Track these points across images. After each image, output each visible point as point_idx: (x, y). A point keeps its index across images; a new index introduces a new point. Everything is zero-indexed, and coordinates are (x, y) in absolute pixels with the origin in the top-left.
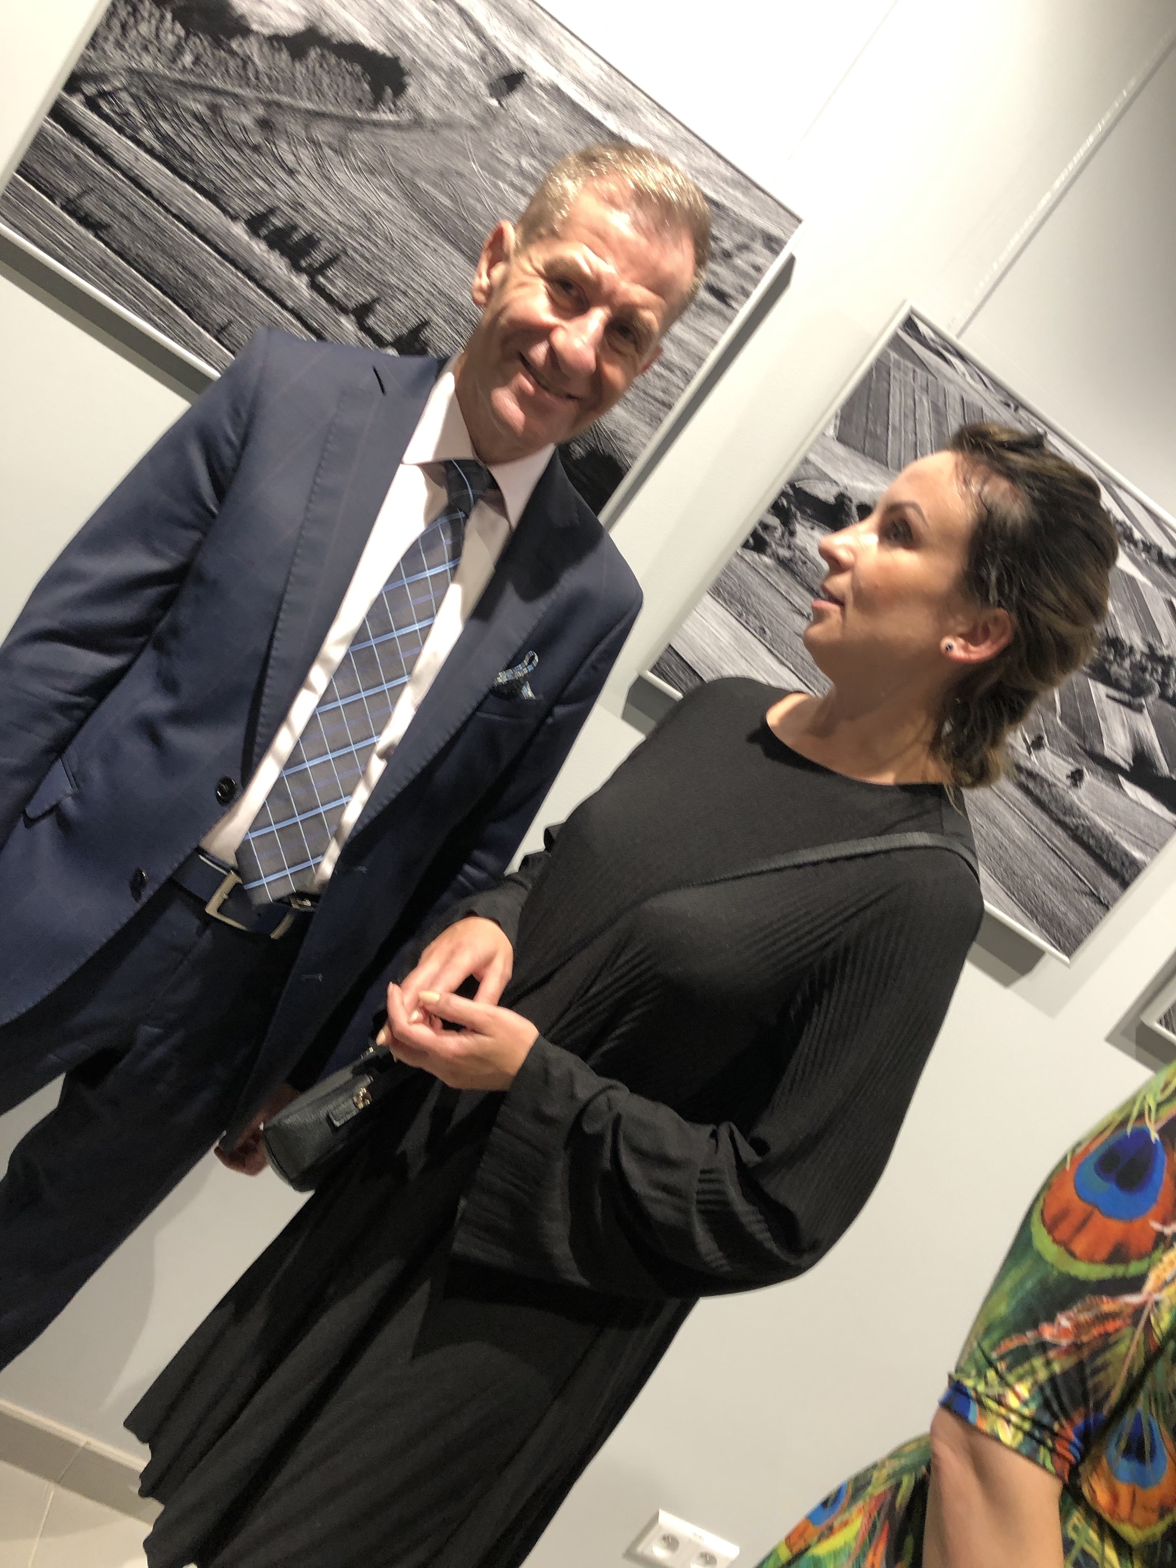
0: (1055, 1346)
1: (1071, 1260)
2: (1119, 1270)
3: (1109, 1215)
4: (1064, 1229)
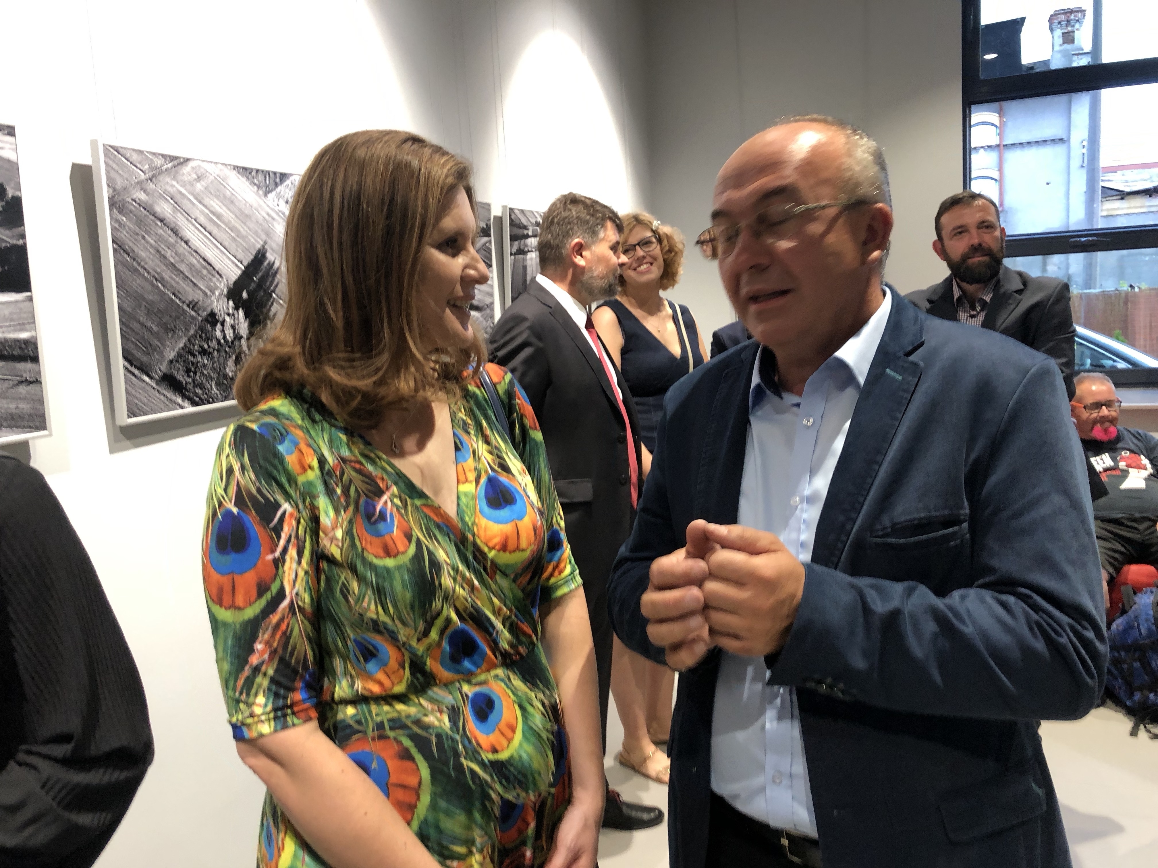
0: (262, 663)
1: (241, 612)
2: (268, 596)
3: (242, 573)
4: (227, 599)
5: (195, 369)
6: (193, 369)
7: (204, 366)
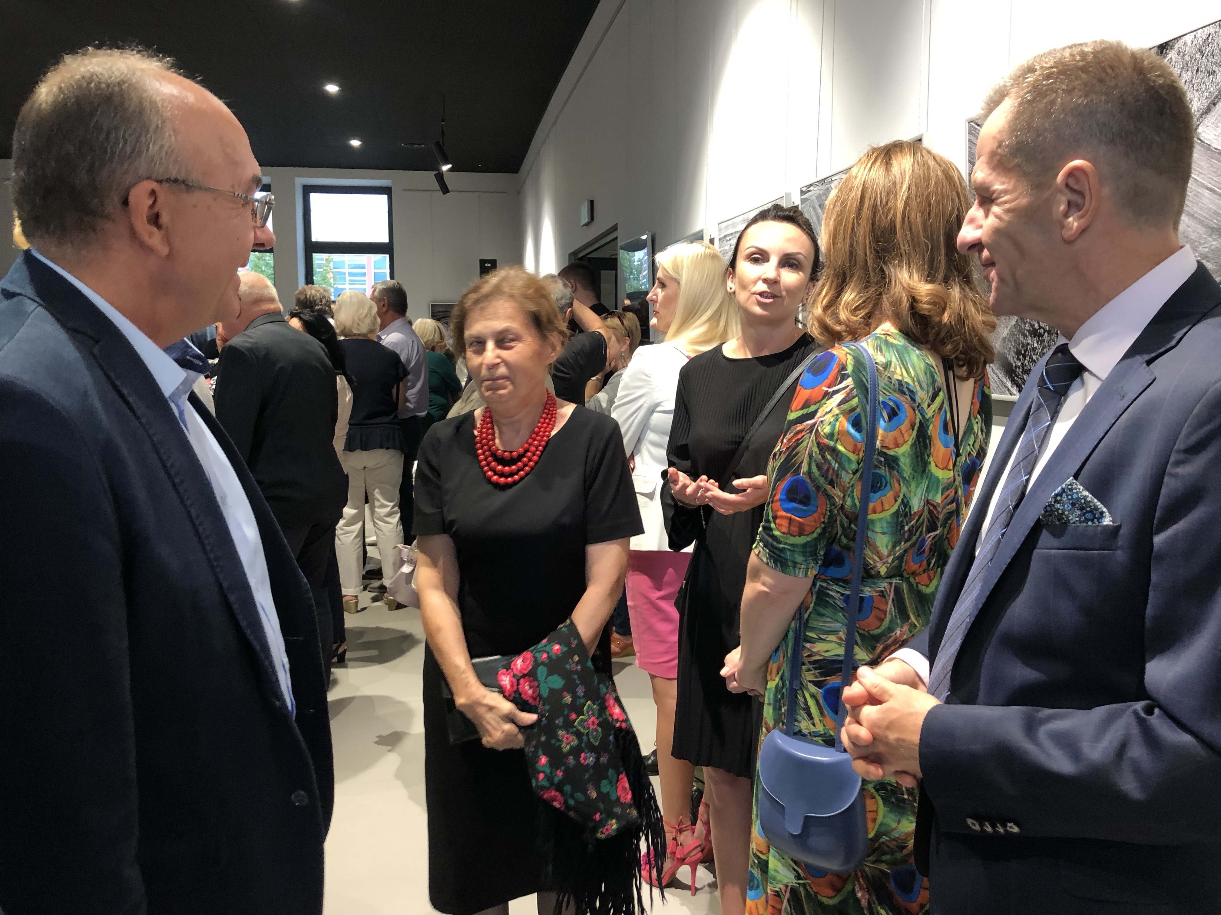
5: (1025, 351)
6: (1023, 352)
7: (1034, 349)
